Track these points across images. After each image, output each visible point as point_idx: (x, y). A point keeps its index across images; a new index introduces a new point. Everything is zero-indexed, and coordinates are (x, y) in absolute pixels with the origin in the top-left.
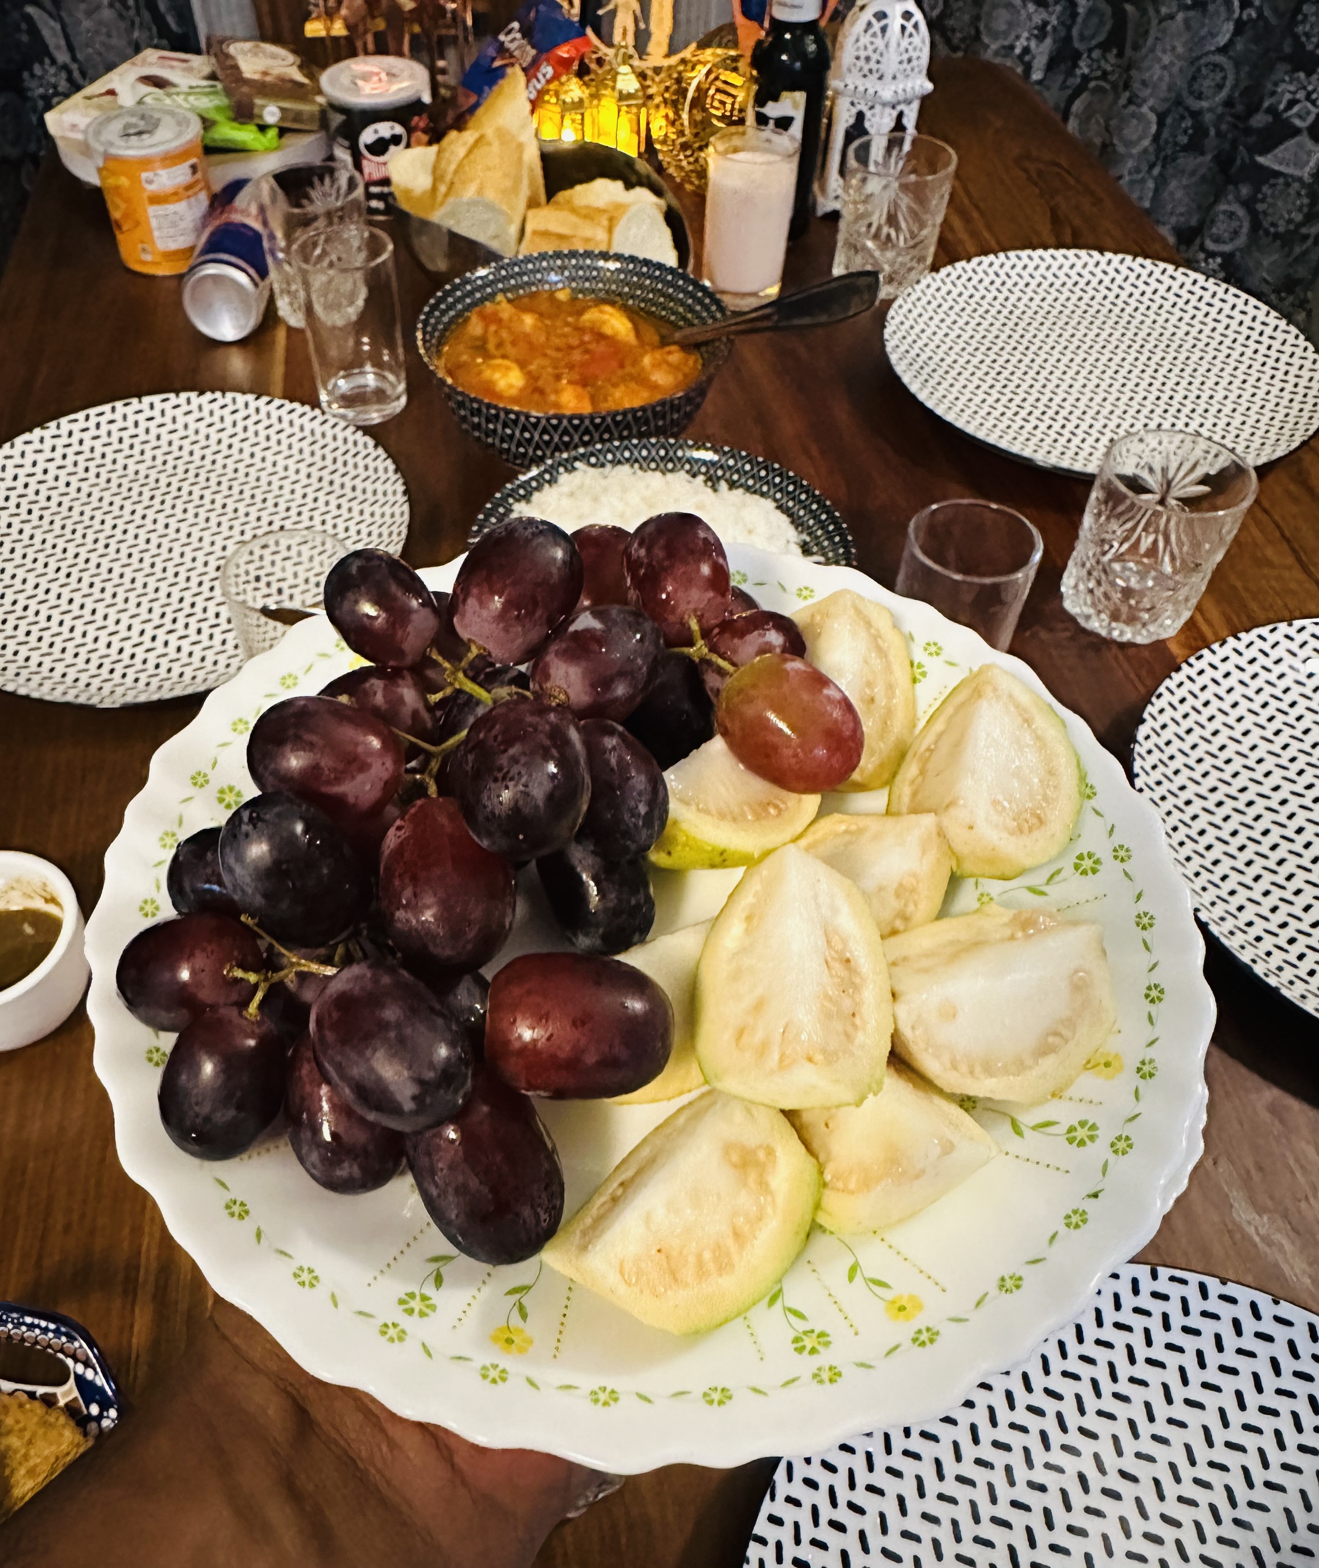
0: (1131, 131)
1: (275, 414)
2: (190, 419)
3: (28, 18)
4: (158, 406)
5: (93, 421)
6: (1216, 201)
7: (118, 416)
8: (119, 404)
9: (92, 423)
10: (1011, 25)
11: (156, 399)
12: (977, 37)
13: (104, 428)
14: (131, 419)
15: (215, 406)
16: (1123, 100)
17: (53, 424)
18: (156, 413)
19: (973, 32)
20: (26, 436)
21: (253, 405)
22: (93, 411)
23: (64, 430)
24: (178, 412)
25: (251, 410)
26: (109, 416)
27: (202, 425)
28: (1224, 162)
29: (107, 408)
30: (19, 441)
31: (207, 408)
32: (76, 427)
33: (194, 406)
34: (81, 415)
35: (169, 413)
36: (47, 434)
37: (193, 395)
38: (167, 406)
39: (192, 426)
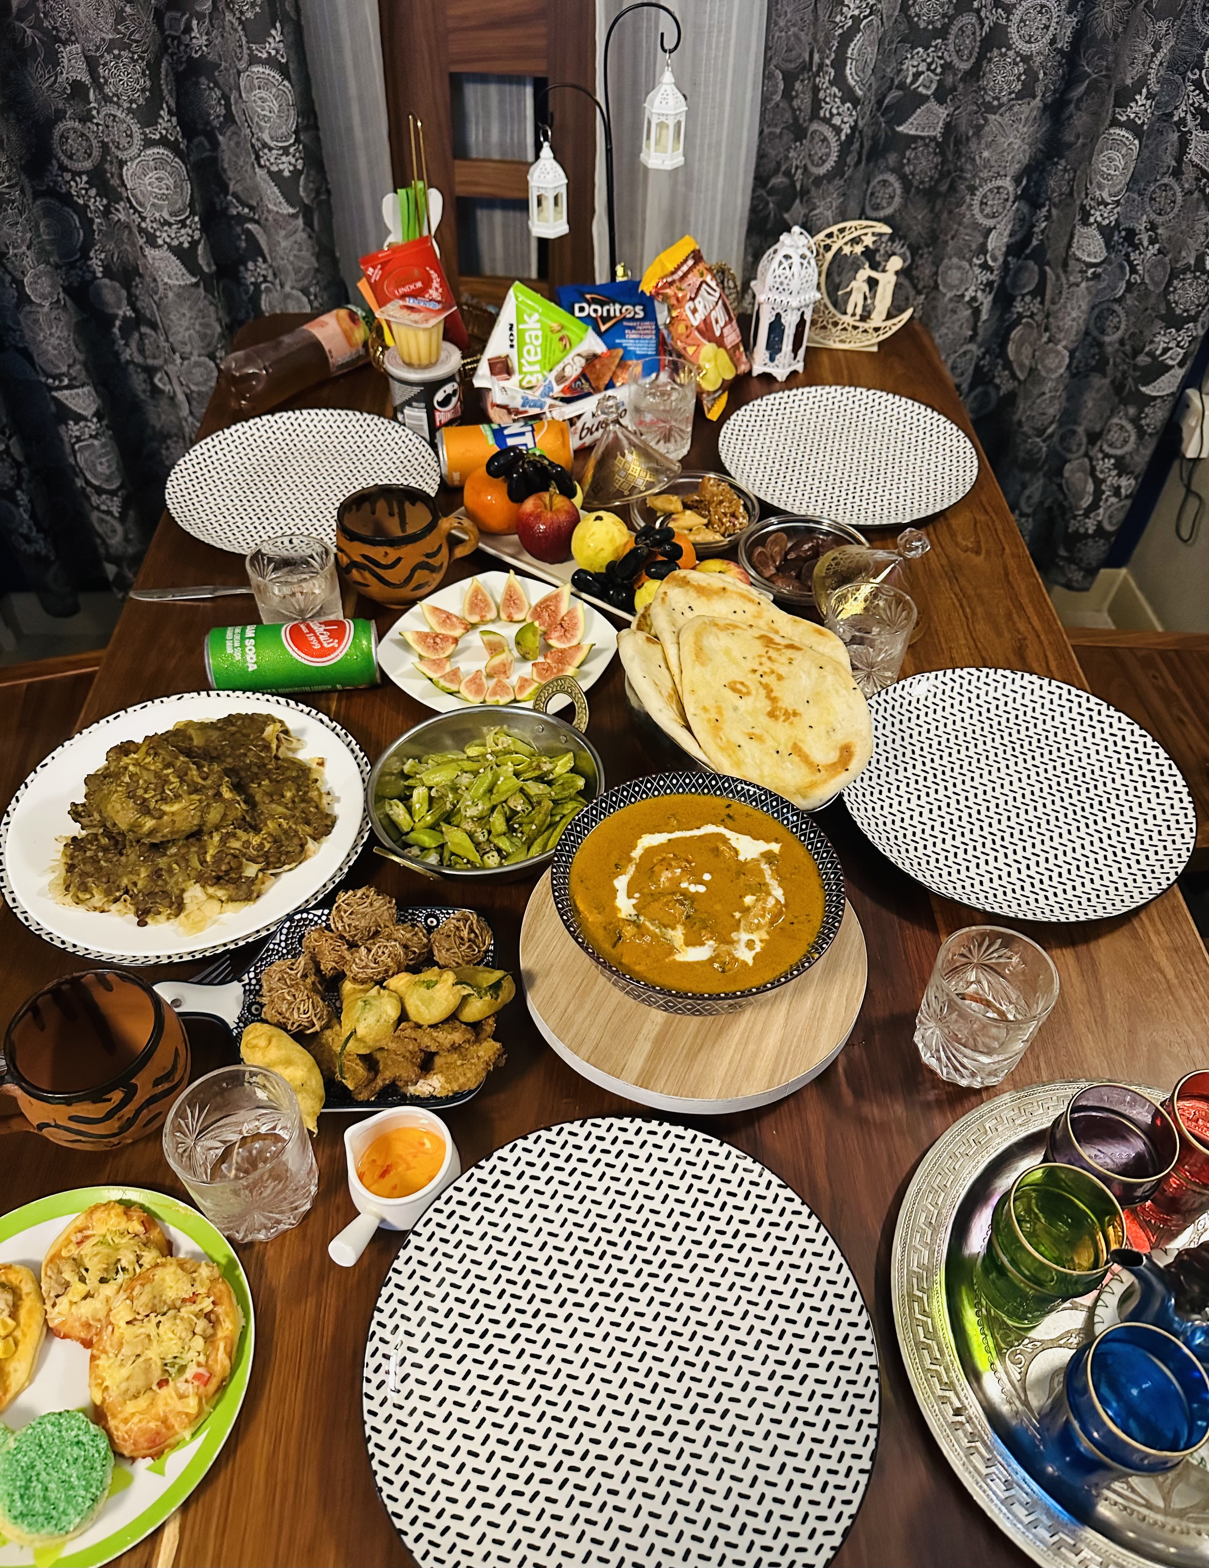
0: (1049, 362)
6: (1112, 415)
10: (962, 281)
12: (936, 287)
16: (1044, 339)
19: (932, 283)
28: (1118, 387)
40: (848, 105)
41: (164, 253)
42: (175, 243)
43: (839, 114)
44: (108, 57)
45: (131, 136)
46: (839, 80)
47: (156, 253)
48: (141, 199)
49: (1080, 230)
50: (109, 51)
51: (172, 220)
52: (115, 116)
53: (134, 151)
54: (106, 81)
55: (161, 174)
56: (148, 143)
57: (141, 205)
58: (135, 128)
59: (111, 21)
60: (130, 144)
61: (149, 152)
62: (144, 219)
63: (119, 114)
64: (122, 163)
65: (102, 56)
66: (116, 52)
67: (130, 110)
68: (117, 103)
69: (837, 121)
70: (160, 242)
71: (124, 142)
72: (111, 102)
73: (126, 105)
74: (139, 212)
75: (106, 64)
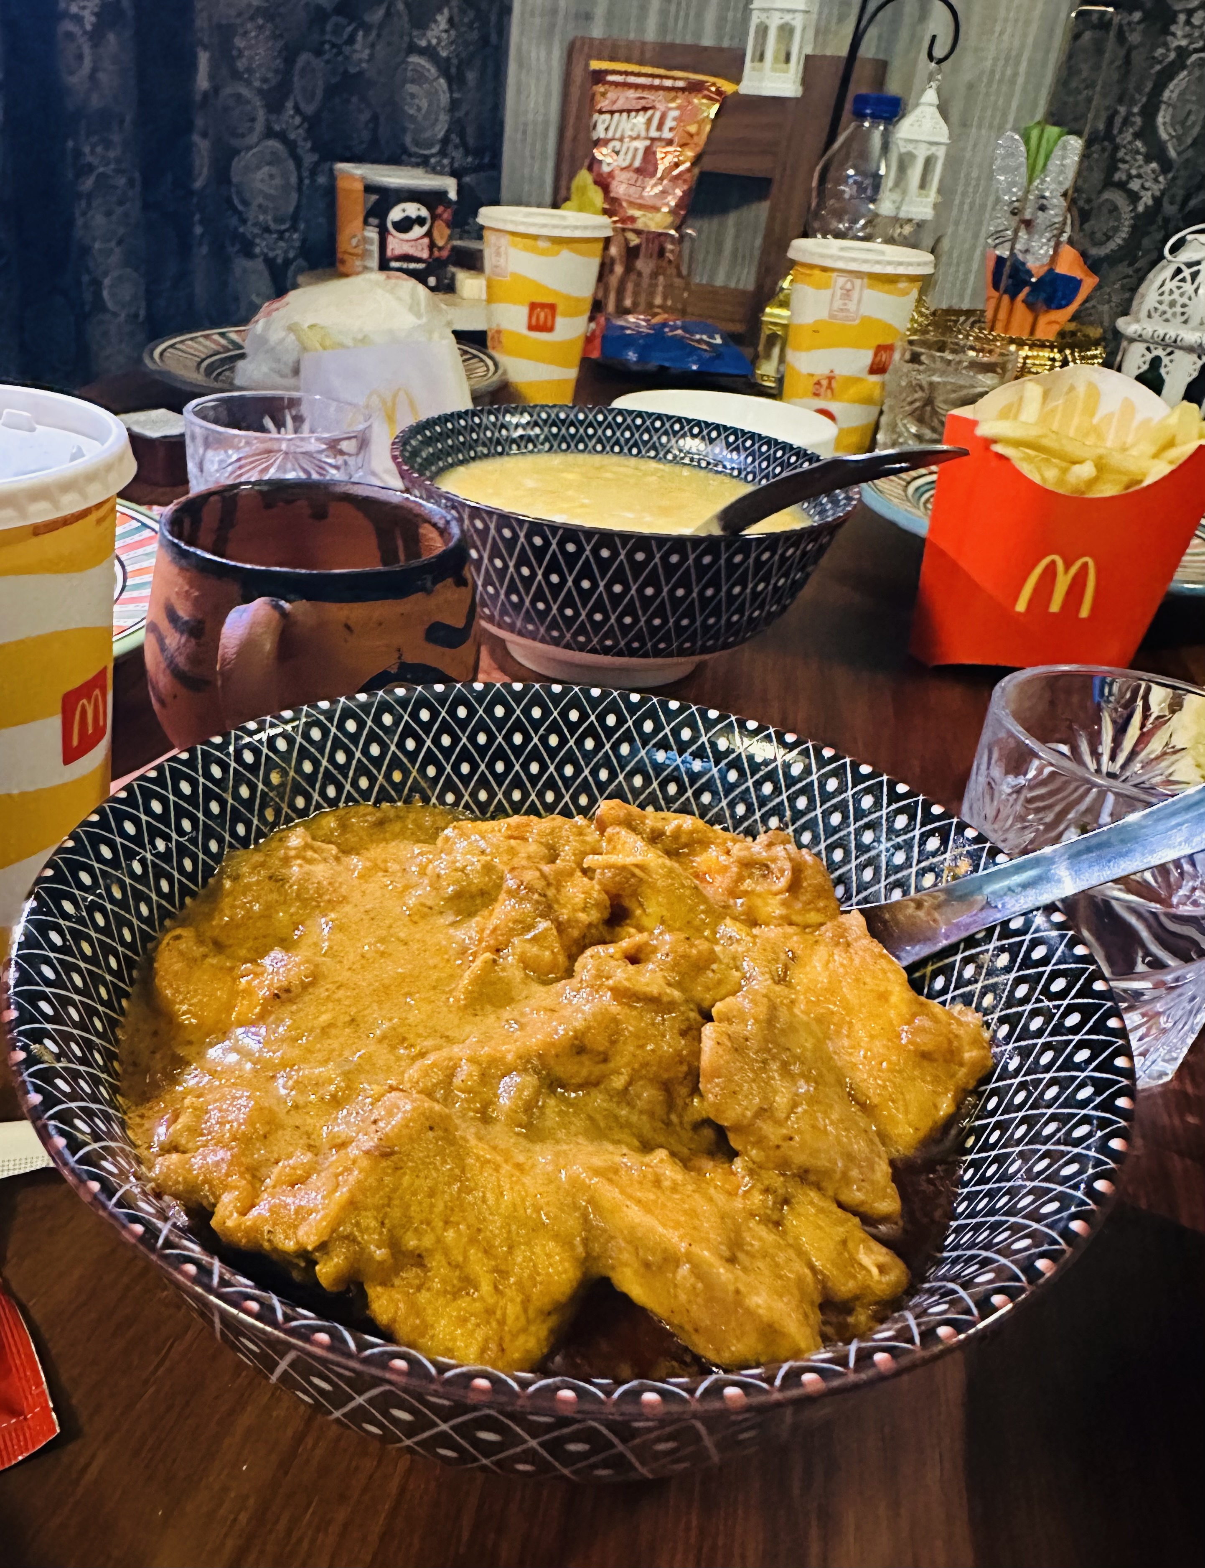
41: (259, 265)
42: (271, 255)
44: (249, 26)
45: (254, 121)
48: (245, 197)
50: (252, 20)
51: (273, 226)
52: (240, 96)
53: (254, 138)
54: (239, 56)
55: (274, 170)
56: (270, 133)
57: (246, 203)
58: (260, 113)
60: (251, 130)
61: (266, 144)
62: (244, 221)
63: (246, 93)
64: (233, 152)
65: (242, 25)
66: (260, 21)
67: (260, 91)
68: (248, 83)
70: (257, 250)
71: (244, 128)
72: (240, 78)
73: (257, 84)
74: (240, 213)
75: (246, 33)
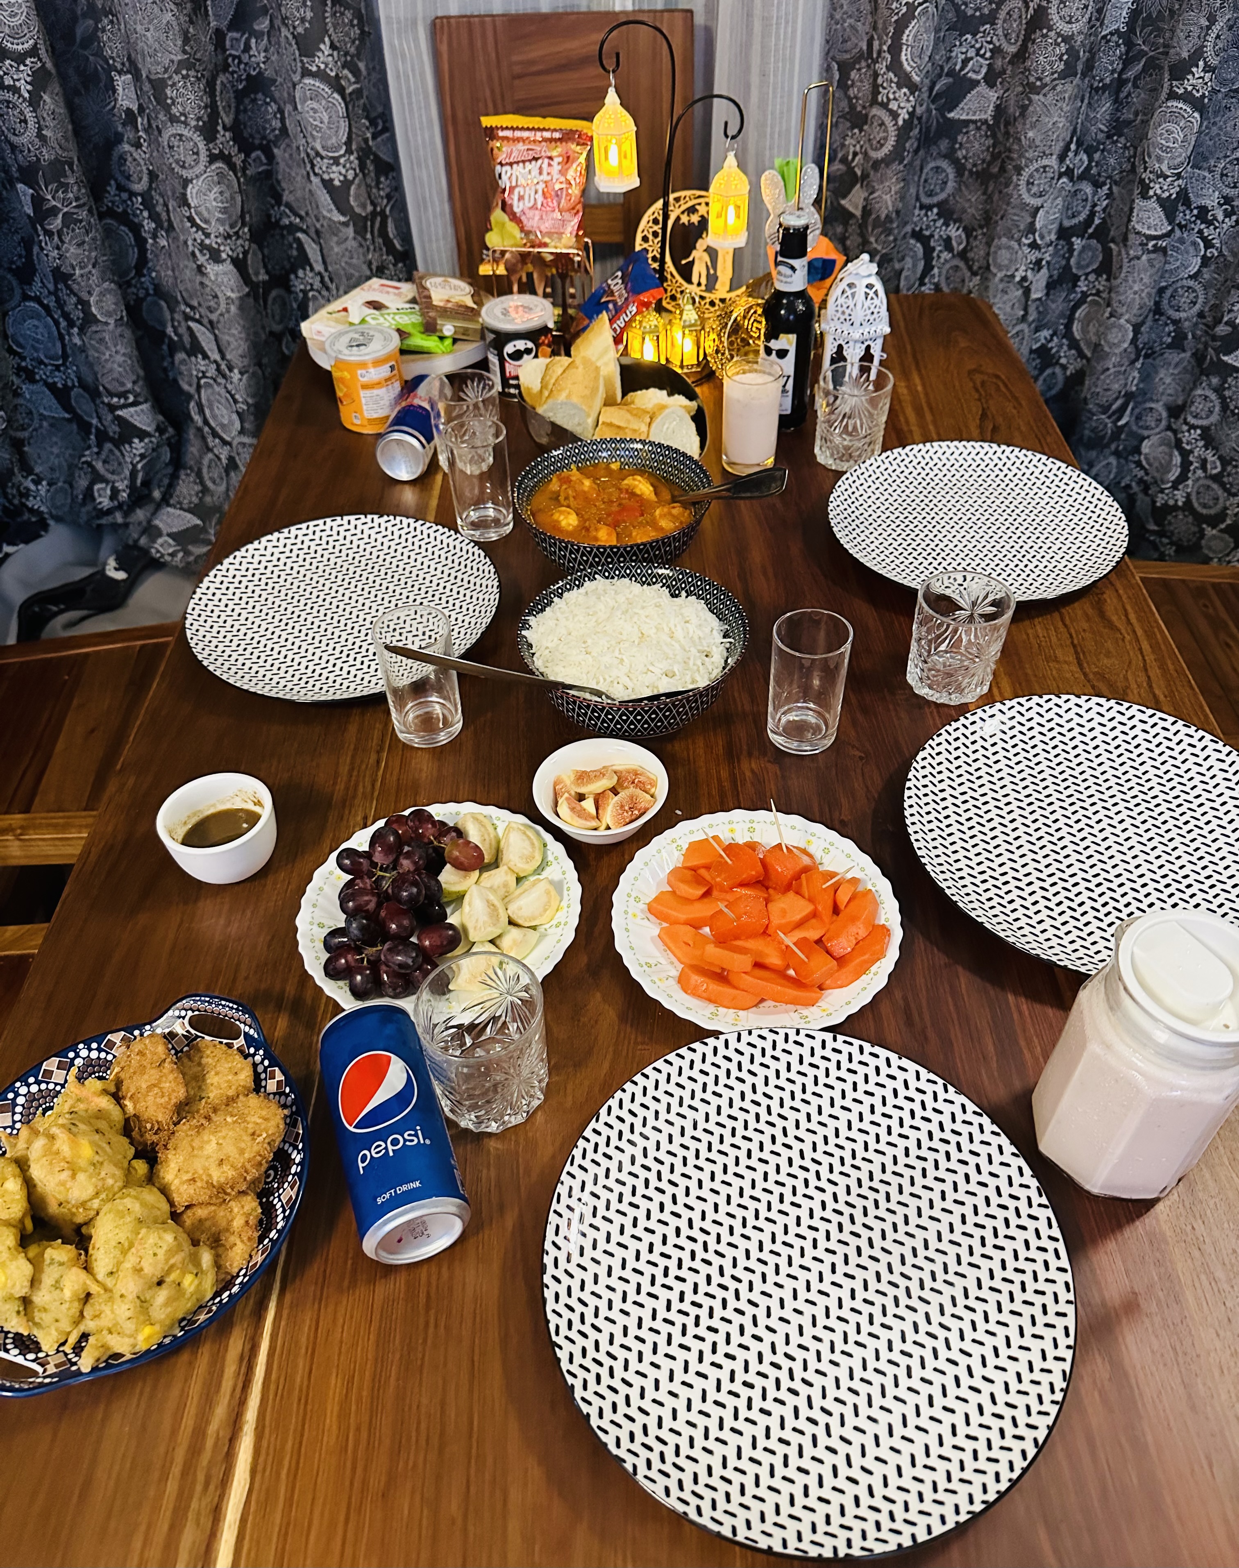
0: (1114, 336)
1: (425, 533)
2: (372, 532)
3: (298, 241)
4: (353, 522)
5: (312, 529)
6: (1195, 386)
7: (327, 527)
8: (328, 520)
9: (310, 531)
10: (1011, 261)
11: (352, 518)
12: (987, 268)
13: (318, 534)
14: (335, 529)
15: (389, 525)
16: (1107, 315)
17: (286, 530)
18: (352, 527)
19: (983, 264)
20: (269, 537)
21: (412, 525)
22: (312, 524)
23: (292, 535)
24: (365, 527)
25: (412, 529)
26: (322, 527)
27: (379, 536)
28: (1199, 359)
29: (321, 522)
30: (264, 540)
31: (383, 526)
32: (300, 533)
33: (376, 524)
34: (304, 526)
35: (360, 527)
36: (282, 536)
37: (376, 517)
38: (359, 523)
39: (373, 537)
40: (905, 90)
41: (228, 267)
43: (895, 99)
44: (176, 78)
45: (197, 154)
46: (895, 66)
47: (219, 268)
48: (206, 214)
49: (1139, 203)
50: (177, 72)
52: (181, 135)
53: (201, 167)
54: (173, 103)
55: (224, 188)
56: (212, 159)
57: (206, 222)
58: (201, 145)
59: (179, 43)
60: (197, 162)
61: (213, 167)
62: (208, 235)
63: (185, 132)
64: (186, 182)
65: (170, 78)
66: (184, 72)
67: (197, 128)
68: (186, 123)
69: (893, 106)
70: (224, 256)
71: (190, 160)
72: (179, 121)
73: (193, 123)
74: (203, 229)
75: (174, 84)
